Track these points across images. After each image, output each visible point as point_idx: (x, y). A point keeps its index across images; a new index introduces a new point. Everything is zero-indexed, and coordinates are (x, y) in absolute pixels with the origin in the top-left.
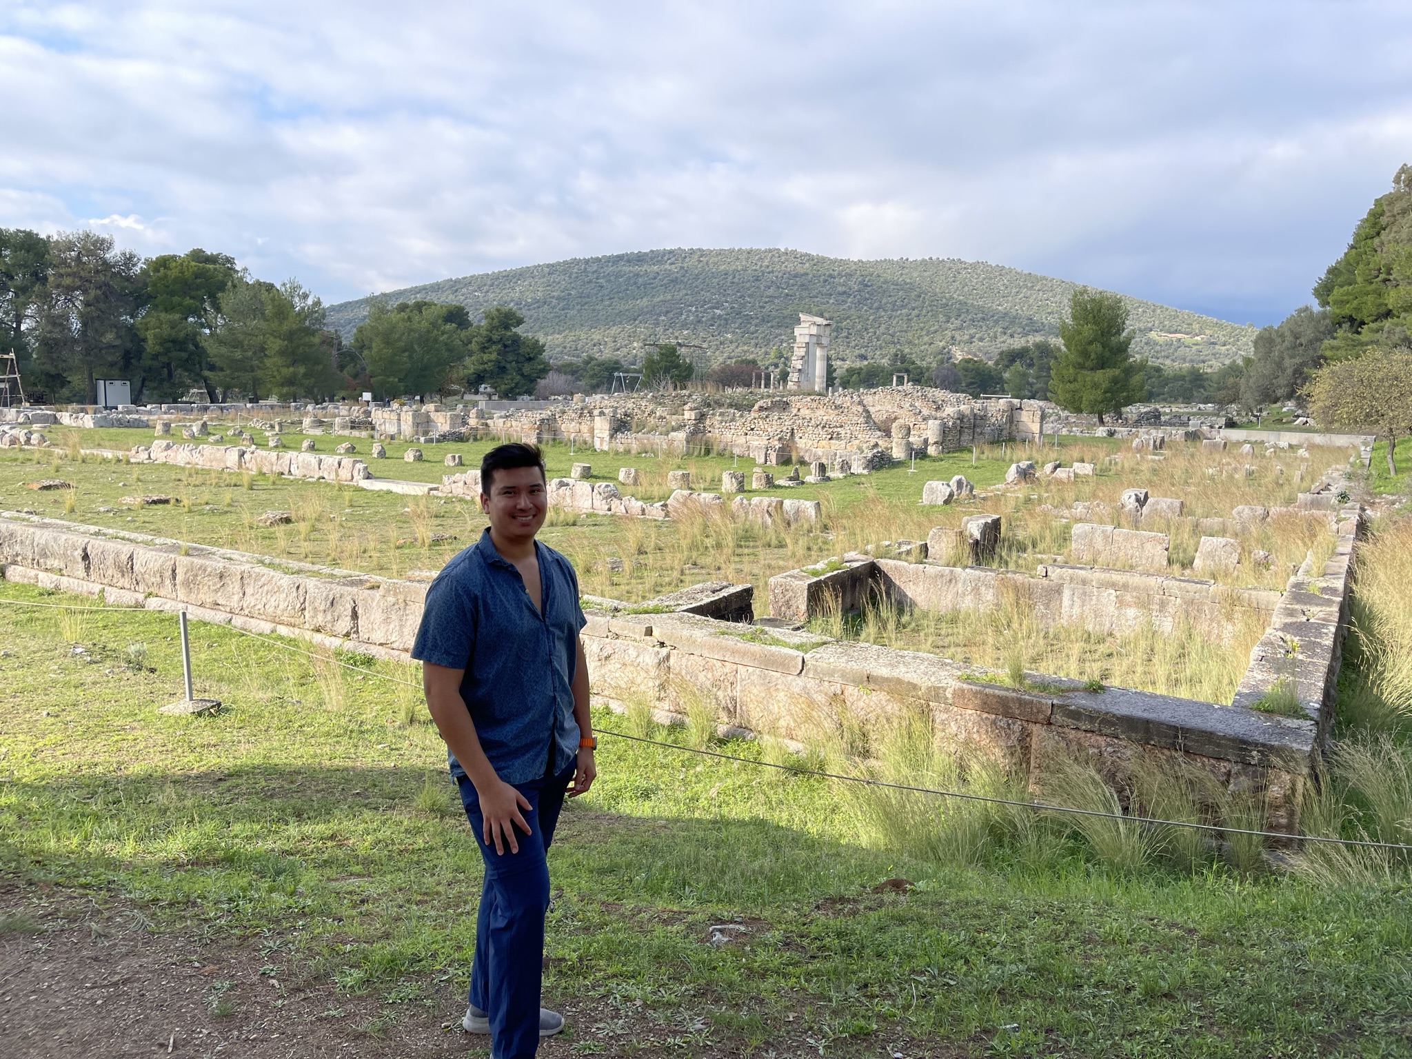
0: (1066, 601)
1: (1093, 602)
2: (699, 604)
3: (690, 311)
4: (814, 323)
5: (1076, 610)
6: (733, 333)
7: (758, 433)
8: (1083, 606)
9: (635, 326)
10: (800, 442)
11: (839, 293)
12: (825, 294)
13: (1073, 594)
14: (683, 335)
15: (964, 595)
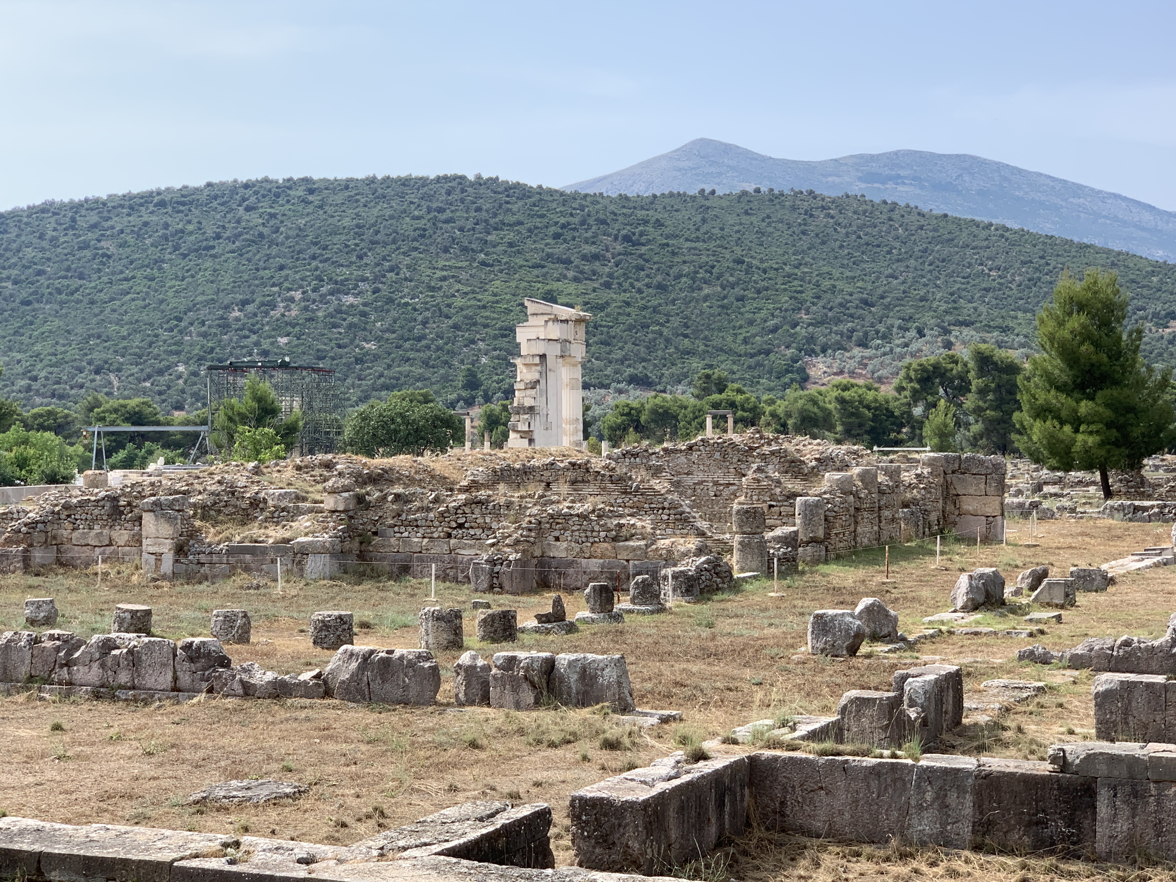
0: (1103, 809)
1: (1152, 808)
2: (462, 841)
3: (292, 300)
4: (556, 320)
5: (1123, 826)
6: (378, 339)
7: (472, 532)
8: (1133, 817)
9: (181, 332)
10: (557, 548)
11: (584, 258)
12: (560, 261)
13: (1115, 796)
14: (279, 347)
15: (920, 808)
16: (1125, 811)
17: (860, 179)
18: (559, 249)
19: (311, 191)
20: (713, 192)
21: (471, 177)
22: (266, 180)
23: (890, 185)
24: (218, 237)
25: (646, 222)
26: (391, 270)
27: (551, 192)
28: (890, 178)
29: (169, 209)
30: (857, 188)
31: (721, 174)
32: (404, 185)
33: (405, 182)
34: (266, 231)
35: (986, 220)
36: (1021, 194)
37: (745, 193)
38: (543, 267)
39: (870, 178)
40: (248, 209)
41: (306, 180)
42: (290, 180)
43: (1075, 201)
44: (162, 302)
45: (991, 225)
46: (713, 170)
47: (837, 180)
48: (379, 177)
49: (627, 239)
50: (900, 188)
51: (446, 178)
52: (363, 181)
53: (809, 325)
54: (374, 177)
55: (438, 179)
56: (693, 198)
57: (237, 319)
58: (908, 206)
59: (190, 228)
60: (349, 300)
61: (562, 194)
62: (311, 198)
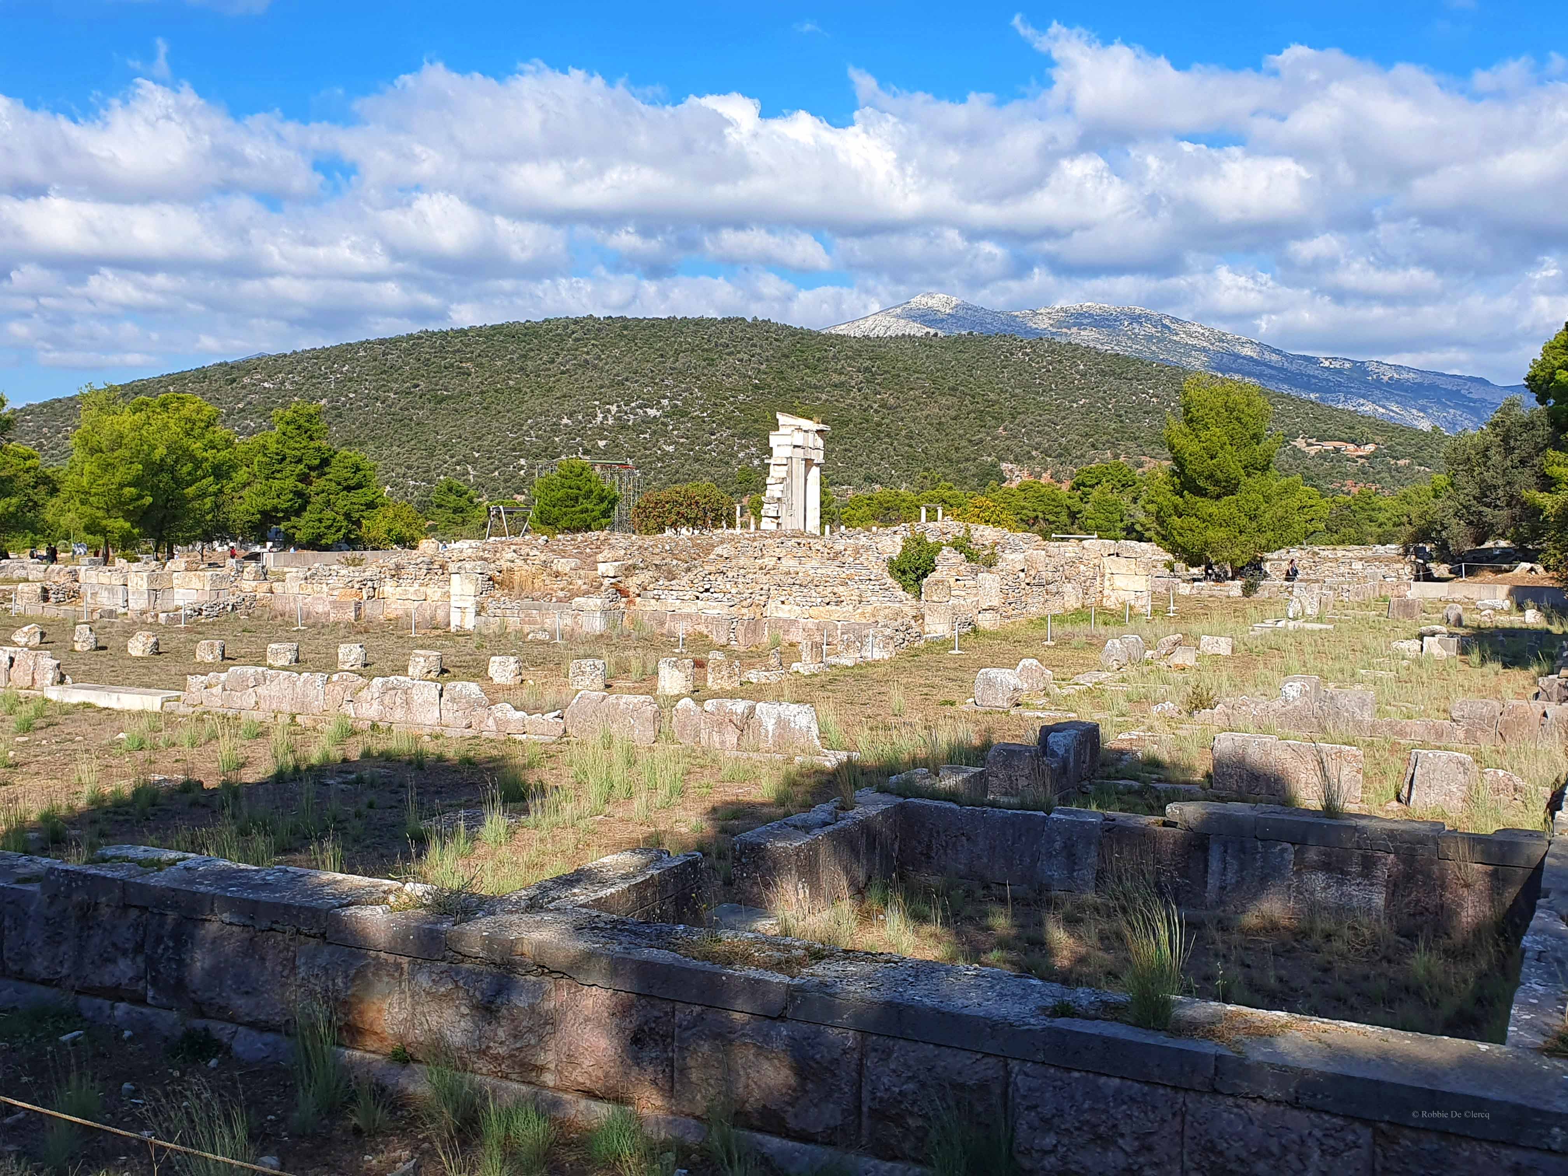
0: (1214, 863)
1: (1258, 864)
3: (609, 411)
4: (799, 429)
5: (1231, 878)
6: (677, 444)
7: (715, 595)
8: (1242, 871)
9: (523, 435)
10: (782, 610)
11: (835, 385)
12: (815, 386)
13: (1225, 852)
14: (598, 448)
15: (1050, 856)
16: (1233, 865)
21: (749, 319)
22: (591, 317)
24: (553, 361)
26: (686, 390)
29: (516, 338)
30: (1049, 333)
32: (697, 324)
38: (803, 392)
39: (1060, 325)
50: (1083, 333)
51: (729, 320)
53: (1006, 439)
57: (566, 425)
58: (1088, 347)
62: (625, 332)
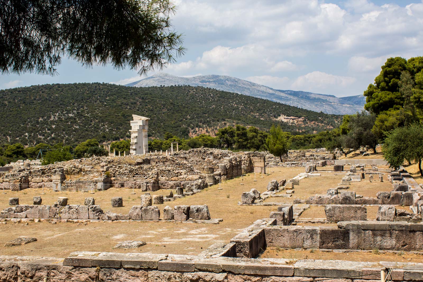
1: (363, 236)
4: (141, 119)
5: (356, 241)
6: (80, 125)
7: (140, 175)
8: (358, 238)
9: (26, 125)
10: (162, 179)
11: (132, 103)
12: (125, 104)
14: (53, 128)
17: (200, 82)
18: (125, 101)
19: (59, 87)
20: (164, 86)
21: (102, 83)
22: (47, 84)
23: (207, 83)
24: (35, 99)
25: (147, 94)
26: (82, 107)
27: (122, 87)
28: (208, 82)
29: (22, 92)
30: (200, 85)
31: (165, 81)
33: (84, 84)
34: (48, 98)
35: (233, 92)
36: (240, 85)
37: (172, 86)
38: (121, 106)
39: (203, 82)
40: (43, 92)
41: (58, 84)
42: (53, 84)
43: (254, 87)
44: (20, 117)
45: (234, 93)
46: (163, 80)
47: (194, 82)
48: (77, 83)
49: (143, 98)
50: (210, 84)
52: (73, 84)
53: (190, 119)
54: (76, 83)
55: (93, 84)
56: (159, 88)
58: (213, 89)
59: (27, 97)
60: (71, 115)
61: (125, 87)
62: (59, 89)
